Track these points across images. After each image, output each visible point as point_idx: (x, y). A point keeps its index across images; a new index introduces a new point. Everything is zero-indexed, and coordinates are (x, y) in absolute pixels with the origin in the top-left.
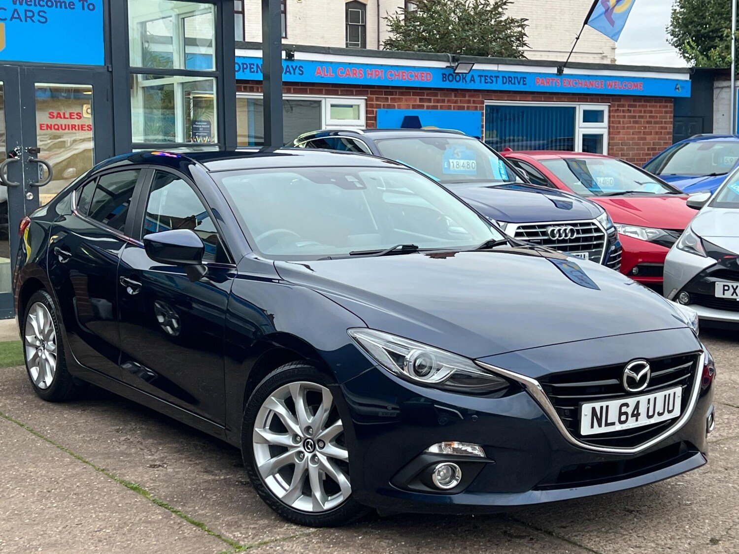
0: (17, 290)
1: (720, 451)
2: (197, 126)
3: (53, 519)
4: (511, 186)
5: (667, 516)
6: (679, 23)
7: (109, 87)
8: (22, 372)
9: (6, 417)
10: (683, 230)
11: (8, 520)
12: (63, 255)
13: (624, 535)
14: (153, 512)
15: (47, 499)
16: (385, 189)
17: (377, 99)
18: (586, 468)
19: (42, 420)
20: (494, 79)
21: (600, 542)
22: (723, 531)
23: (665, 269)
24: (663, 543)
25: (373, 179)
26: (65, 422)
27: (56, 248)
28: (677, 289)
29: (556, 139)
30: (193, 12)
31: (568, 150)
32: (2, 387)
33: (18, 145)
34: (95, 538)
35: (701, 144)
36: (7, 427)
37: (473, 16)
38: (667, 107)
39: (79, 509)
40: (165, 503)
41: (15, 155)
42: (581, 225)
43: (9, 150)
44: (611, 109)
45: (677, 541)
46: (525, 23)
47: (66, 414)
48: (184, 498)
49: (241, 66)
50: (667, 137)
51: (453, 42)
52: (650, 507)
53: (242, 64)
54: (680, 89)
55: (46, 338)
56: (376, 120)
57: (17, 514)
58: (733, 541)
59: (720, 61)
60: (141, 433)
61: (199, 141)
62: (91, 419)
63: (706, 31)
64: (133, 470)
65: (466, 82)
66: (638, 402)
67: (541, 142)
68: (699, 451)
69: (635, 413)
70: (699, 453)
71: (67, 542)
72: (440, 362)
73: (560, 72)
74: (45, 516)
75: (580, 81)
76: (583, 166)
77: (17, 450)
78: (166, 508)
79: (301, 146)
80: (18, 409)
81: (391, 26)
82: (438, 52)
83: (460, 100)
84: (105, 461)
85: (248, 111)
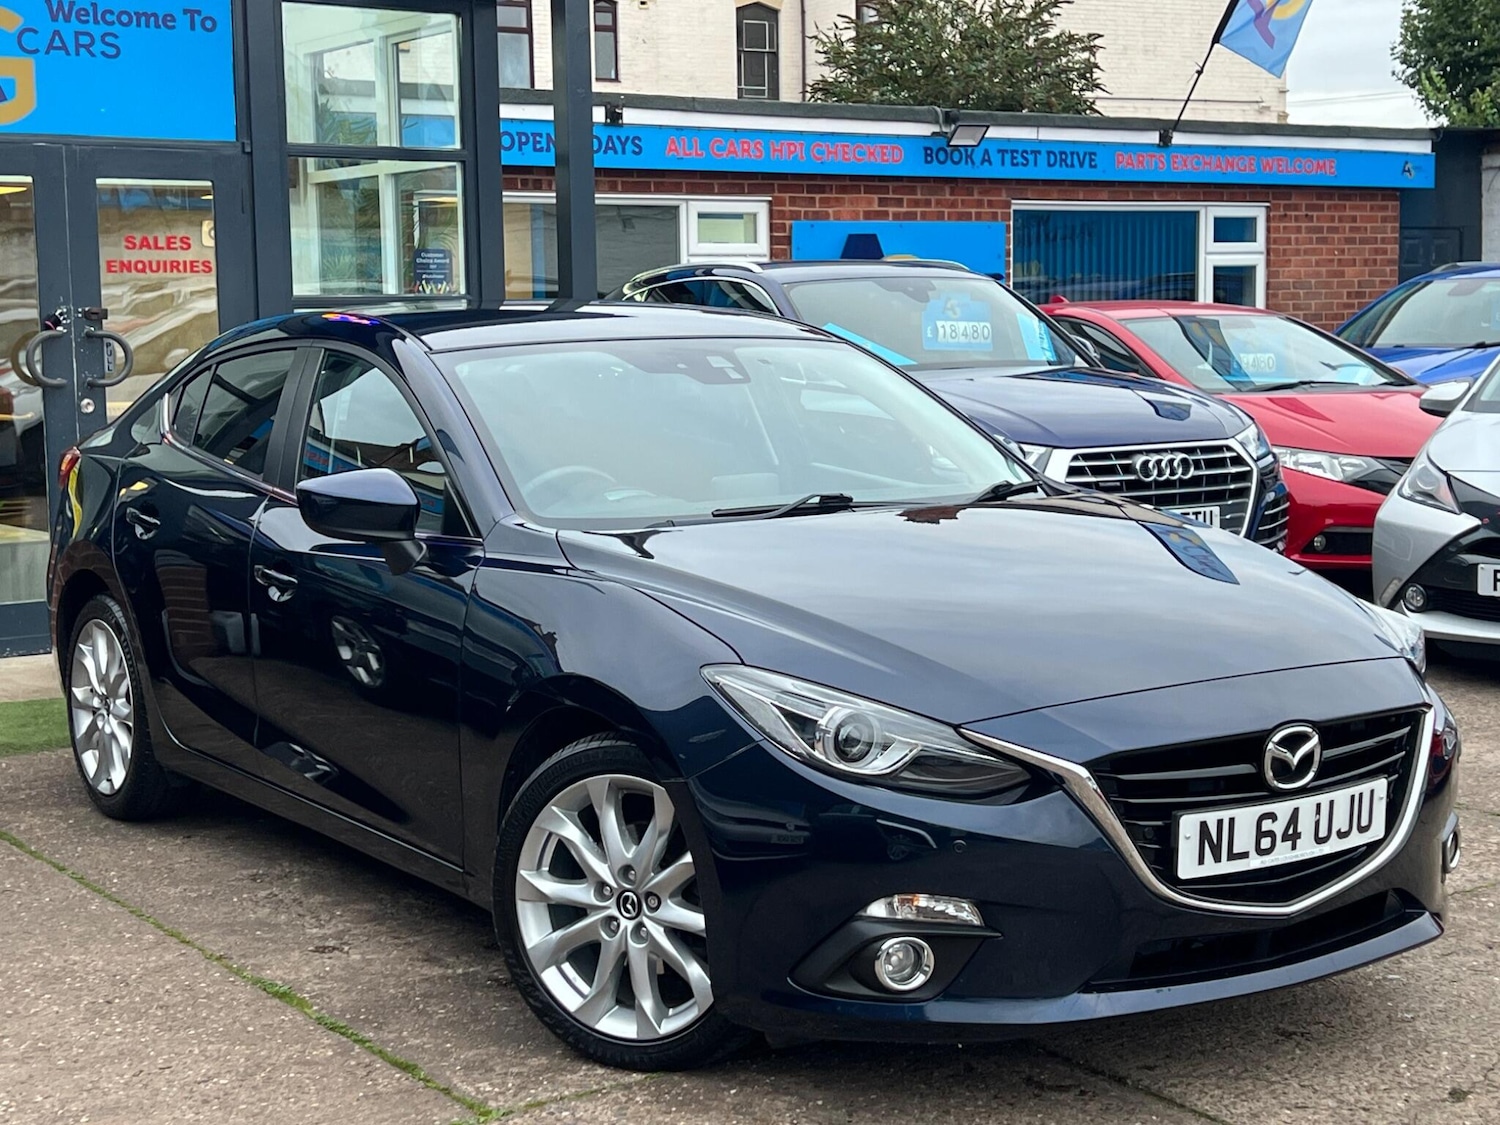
0: (55, 595)
1: (1479, 910)
2: (424, 261)
3: (114, 1057)
4: (1061, 372)
5: (1362, 1044)
6: (1415, 38)
7: (246, 186)
8: (68, 761)
9: (31, 853)
10: (1412, 459)
11: (22, 1060)
12: (143, 523)
13: (1273, 1083)
14: (315, 1041)
15: (103, 1017)
16: (804, 382)
17: (793, 201)
18: (1194, 946)
19: (103, 857)
20: (1031, 157)
21: (1222, 1098)
22: (1476, 1074)
23: (1376, 538)
24: (1352, 1100)
25: (765, 362)
26: (150, 862)
27: (130, 510)
28: (1400, 580)
29: (1160, 278)
30: (415, 30)
31: (1184, 299)
32: (28, 791)
33: (63, 304)
34: (197, 1096)
35: (1455, 284)
36: (33, 872)
37: (990, 31)
38: (1385, 208)
39: (167, 1036)
40: (342, 1024)
41: (57, 323)
42: (1205, 450)
43: (44, 315)
44: (1272, 214)
45: (1380, 1094)
46: (1097, 42)
47: (152, 844)
48: (382, 1013)
49: (516, 138)
50: (1388, 269)
51: (951, 85)
52: (1328, 1025)
53: (518, 133)
54: (1413, 172)
55: (112, 692)
56: (790, 244)
57: (42, 1049)
58: (1497, 1095)
59: (1494, 114)
60: (302, 881)
61: (428, 291)
62: (200, 854)
63: (1473, 54)
64: (280, 957)
65: (973, 163)
66: (1296, 810)
67: (1129, 283)
68: (1425, 909)
69: (1291, 832)
70: (1427, 913)
71: (140, 1103)
72: (888, 732)
73: (1165, 140)
74: (99, 1052)
75: (1208, 160)
76: (1211, 331)
77: (48, 920)
78: (342, 1034)
79: (638, 298)
80: (58, 836)
81: (825, 53)
82: (921, 104)
83: (962, 201)
84: (224, 940)
85: (532, 229)
